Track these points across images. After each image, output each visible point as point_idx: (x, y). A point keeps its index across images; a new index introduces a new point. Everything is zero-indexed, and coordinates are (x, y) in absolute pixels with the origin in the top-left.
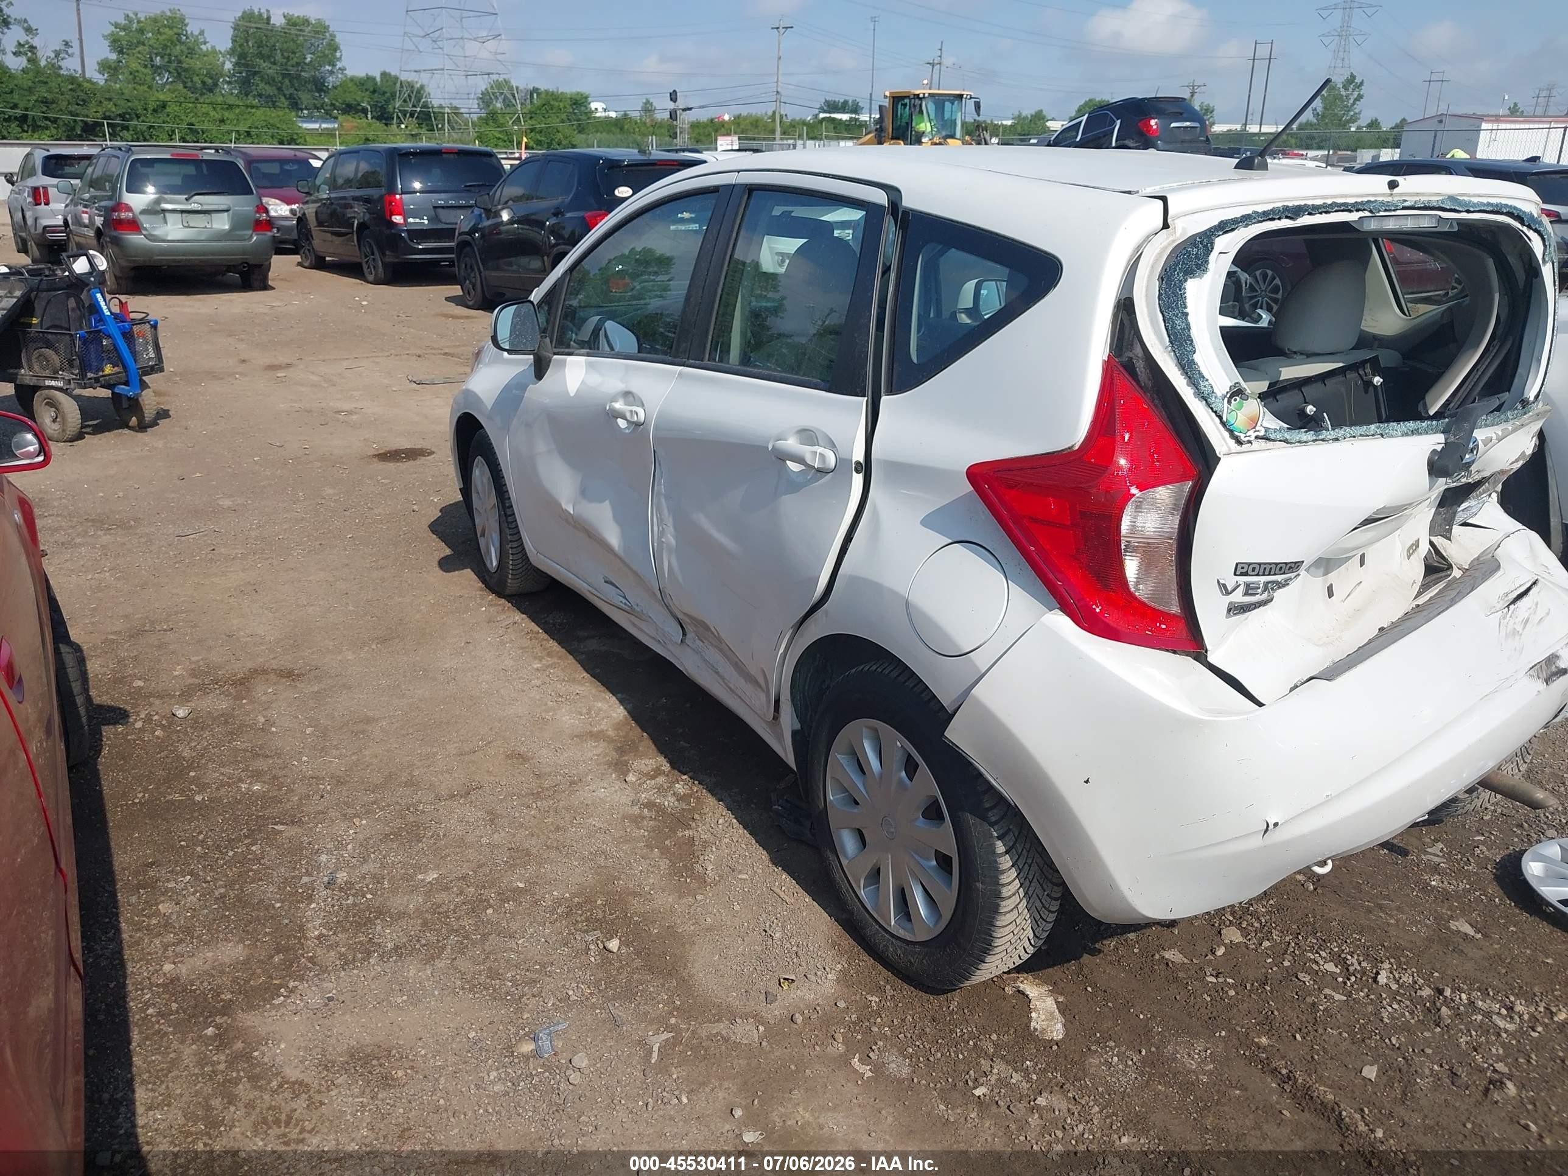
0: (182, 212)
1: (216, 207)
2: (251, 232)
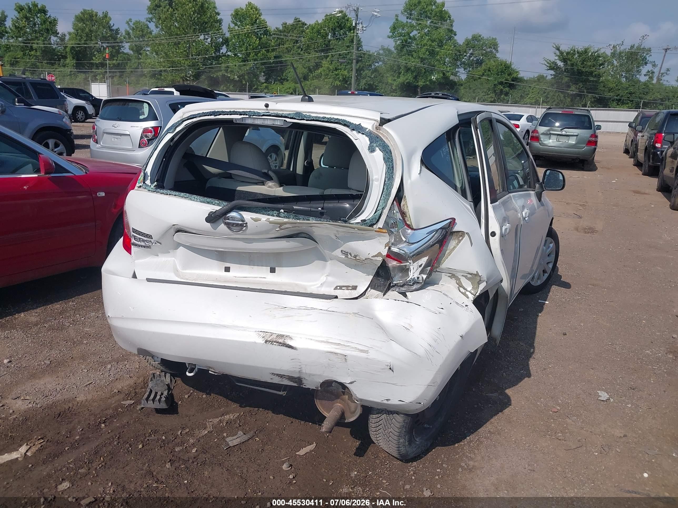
0: (558, 135)
1: (572, 134)
2: (585, 145)
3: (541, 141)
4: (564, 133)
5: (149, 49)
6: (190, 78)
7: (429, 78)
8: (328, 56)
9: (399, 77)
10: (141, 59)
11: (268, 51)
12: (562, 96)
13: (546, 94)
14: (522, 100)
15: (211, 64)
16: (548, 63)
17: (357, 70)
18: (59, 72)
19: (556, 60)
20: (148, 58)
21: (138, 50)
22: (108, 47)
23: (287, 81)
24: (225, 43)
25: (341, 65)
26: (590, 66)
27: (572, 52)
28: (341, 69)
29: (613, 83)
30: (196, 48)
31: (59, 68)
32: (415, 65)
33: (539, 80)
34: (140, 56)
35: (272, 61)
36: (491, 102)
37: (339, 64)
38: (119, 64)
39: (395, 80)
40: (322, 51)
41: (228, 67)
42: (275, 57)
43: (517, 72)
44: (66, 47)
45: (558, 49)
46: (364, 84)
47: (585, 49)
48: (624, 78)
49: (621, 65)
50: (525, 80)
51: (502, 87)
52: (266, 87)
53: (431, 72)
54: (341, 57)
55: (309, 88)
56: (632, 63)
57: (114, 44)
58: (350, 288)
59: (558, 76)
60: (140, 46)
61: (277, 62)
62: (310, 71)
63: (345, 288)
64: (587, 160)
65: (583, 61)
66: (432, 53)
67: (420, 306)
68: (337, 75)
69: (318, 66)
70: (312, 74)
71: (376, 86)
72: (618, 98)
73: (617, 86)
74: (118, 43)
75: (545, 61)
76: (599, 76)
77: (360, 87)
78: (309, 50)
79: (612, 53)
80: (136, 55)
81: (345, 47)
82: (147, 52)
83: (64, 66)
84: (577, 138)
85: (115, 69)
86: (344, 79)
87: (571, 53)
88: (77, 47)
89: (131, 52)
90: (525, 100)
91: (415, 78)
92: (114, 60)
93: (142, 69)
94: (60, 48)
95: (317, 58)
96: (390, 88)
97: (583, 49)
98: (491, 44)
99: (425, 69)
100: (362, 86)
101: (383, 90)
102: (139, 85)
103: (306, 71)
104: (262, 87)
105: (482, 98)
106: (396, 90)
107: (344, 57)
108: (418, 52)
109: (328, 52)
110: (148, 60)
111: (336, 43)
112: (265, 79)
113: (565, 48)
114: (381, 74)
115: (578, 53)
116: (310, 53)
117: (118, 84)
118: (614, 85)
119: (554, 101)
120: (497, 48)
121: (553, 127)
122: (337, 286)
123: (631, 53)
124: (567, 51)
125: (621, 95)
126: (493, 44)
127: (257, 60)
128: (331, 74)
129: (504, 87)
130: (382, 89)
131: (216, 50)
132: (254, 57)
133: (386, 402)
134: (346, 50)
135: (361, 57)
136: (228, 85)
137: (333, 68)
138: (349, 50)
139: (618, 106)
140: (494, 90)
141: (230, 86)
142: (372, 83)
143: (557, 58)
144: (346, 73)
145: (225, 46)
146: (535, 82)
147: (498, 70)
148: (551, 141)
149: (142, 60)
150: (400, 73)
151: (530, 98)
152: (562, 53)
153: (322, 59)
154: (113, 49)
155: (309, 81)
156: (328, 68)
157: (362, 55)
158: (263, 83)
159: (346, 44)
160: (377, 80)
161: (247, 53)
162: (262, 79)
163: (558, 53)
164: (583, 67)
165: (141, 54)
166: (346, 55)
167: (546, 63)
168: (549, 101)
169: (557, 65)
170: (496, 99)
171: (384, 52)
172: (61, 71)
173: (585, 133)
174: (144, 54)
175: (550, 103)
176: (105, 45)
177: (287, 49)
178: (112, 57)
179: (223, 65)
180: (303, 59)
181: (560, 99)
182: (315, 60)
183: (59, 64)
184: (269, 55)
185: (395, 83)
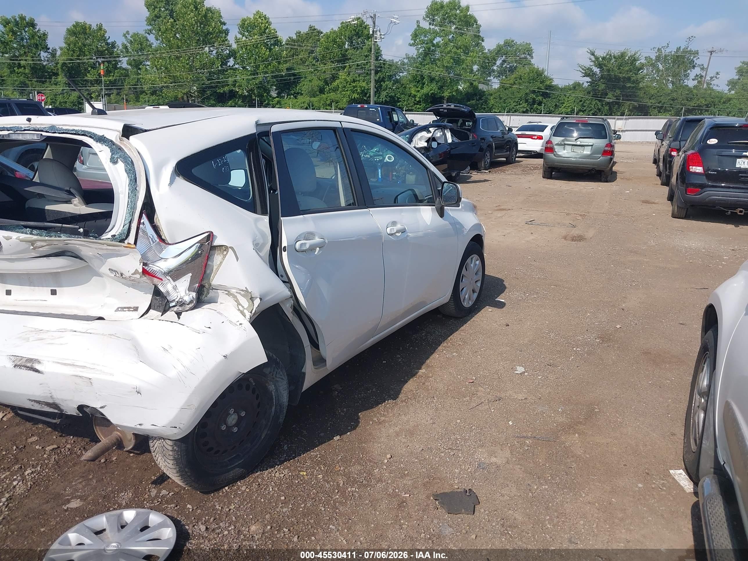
0: (573, 145)
1: (587, 144)
2: (600, 156)
3: (555, 152)
4: (578, 143)
5: (148, 63)
6: (195, 94)
7: (455, 88)
8: (346, 67)
9: (422, 88)
10: (140, 74)
11: (279, 63)
12: (599, 104)
13: (582, 103)
14: (557, 110)
15: (218, 78)
16: (583, 69)
17: (376, 81)
18: (50, 90)
19: (591, 66)
20: (148, 73)
21: (137, 65)
22: (103, 62)
23: (302, 94)
24: (232, 56)
25: (359, 76)
26: (627, 71)
27: (608, 56)
28: (359, 81)
29: (654, 90)
30: (200, 61)
31: (50, 86)
32: (440, 75)
33: (574, 87)
34: (139, 71)
35: (284, 74)
36: (524, 112)
37: (357, 75)
38: (115, 80)
39: (419, 91)
40: (339, 61)
41: (235, 81)
42: (288, 69)
43: (550, 79)
44: (57, 63)
45: (593, 54)
46: (384, 96)
47: (622, 53)
48: (670, 82)
49: (667, 69)
50: (559, 88)
51: (534, 96)
52: (279, 102)
53: (457, 82)
54: (359, 67)
55: (325, 102)
56: (679, 66)
57: (111, 59)
58: (132, 309)
59: (594, 83)
60: (139, 61)
61: (290, 75)
62: (326, 83)
63: (127, 309)
64: (603, 171)
65: (620, 66)
66: (458, 61)
67: (183, 325)
68: (354, 87)
69: (334, 78)
70: (329, 86)
71: (398, 98)
72: (660, 105)
73: (658, 92)
74: (115, 57)
75: (580, 68)
76: (637, 82)
77: (381, 100)
78: (324, 61)
79: (656, 57)
80: (135, 70)
81: (364, 56)
82: (147, 67)
83: (56, 84)
84: (592, 148)
85: (112, 86)
86: (363, 91)
87: (606, 59)
88: (70, 63)
89: (129, 67)
90: (560, 109)
91: (441, 88)
92: (110, 76)
93: (141, 85)
94: (52, 65)
95: (333, 69)
96: (413, 100)
97: (619, 54)
98: (525, 50)
99: (450, 79)
100: (383, 98)
101: (406, 102)
102: (140, 103)
103: (321, 83)
104: (274, 102)
105: (514, 108)
106: (419, 102)
107: (362, 68)
108: (442, 60)
109: (346, 62)
110: (148, 75)
111: (353, 53)
112: (277, 94)
113: (600, 53)
114: (403, 85)
115: (615, 57)
116: (325, 64)
117: (116, 102)
118: (656, 91)
119: (591, 110)
120: (532, 54)
121: (570, 137)
122: (118, 308)
123: (678, 57)
124: (602, 56)
125: (663, 102)
126: (527, 49)
127: (268, 74)
128: (348, 86)
129: (537, 96)
130: (404, 101)
131: (222, 62)
132: (263, 69)
133: (139, 427)
134: (365, 60)
135: (381, 67)
136: (237, 100)
137: (351, 80)
138: (368, 60)
139: (659, 114)
140: (526, 100)
141: (238, 101)
142: (393, 94)
143: (592, 63)
144: (364, 84)
145: (232, 59)
146: (570, 90)
147: (529, 78)
148: (565, 151)
149: (141, 76)
150: (424, 84)
151: (565, 107)
152: (597, 58)
153: (339, 70)
154: (109, 64)
155: (325, 94)
156: (345, 80)
157: (382, 65)
158: (274, 98)
159: (364, 53)
160: (400, 91)
161: (256, 66)
162: (274, 94)
163: (593, 59)
164: (620, 73)
165: (140, 69)
166: (364, 65)
167: (581, 70)
168: (585, 110)
169: (593, 71)
170: (528, 108)
171: (408, 60)
172: (53, 89)
173: (600, 143)
174: (144, 70)
175: (586, 112)
176: (100, 60)
177: (301, 60)
178: (108, 72)
179: (230, 79)
180: (318, 71)
181: (598, 108)
182: (331, 71)
183: (50, 82)
184: (281, 67)
185: (419, 95)
